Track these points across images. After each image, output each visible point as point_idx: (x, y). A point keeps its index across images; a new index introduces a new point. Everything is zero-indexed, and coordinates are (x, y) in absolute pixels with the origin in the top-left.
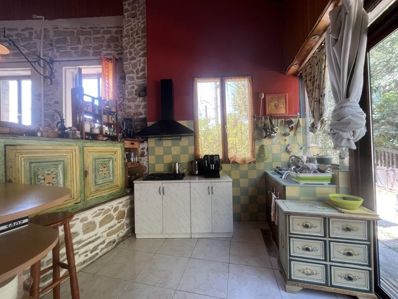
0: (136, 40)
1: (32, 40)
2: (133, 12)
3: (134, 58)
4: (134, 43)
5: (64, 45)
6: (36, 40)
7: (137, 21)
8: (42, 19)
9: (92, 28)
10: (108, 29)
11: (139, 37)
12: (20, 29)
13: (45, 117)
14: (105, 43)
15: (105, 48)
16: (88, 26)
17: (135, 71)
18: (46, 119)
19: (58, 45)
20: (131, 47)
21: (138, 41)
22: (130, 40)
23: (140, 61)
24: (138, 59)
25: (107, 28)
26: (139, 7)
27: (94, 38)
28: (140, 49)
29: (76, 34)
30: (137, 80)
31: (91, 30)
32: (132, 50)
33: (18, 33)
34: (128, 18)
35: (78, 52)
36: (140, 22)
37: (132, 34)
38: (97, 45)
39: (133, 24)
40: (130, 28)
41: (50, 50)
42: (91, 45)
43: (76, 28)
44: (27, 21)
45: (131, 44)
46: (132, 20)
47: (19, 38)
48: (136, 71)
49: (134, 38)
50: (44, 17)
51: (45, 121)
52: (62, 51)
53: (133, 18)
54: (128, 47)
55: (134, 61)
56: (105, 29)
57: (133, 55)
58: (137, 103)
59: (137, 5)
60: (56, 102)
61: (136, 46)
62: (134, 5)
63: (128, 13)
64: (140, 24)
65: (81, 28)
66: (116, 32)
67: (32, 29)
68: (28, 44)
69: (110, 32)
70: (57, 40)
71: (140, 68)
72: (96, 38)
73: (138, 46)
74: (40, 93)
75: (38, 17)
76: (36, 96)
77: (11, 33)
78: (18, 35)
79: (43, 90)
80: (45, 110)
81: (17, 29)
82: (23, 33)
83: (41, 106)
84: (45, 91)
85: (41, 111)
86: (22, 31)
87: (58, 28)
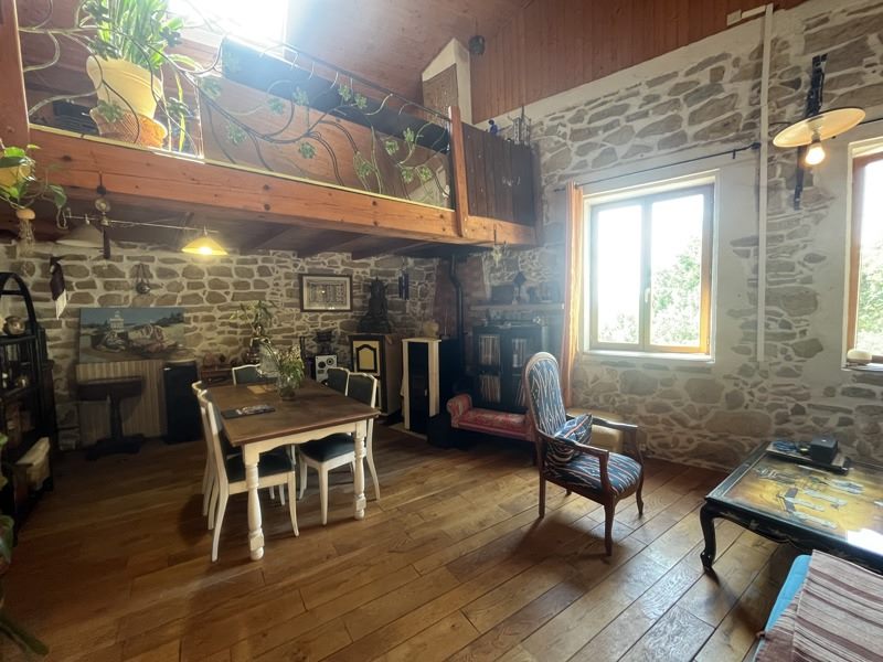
1: (720, 90)
5: (852, 70)
6: (737, 84)
8: (763, 14)
12: (682, 73)
13: (768, 302)
18: (774, 309)
33: (677, 85)
41: (789, 100)
47: (681, 97)
50: (770, 7)
51: (767, 313)
52: (842, 90)
60: (813, 259)
67: (722, 57)
68: (709, 104)
74: (754, 233)
75: (746, 14)
76: (734, 243)
77: (658, 90)
78: (677, 89)
79: (763, 225)
80: (768, 282)
81: (675, 74)
82: (693, 77)
83: (756, 270)
84: (770, 227)
85: (756, 286)
86: (688, 74)
87: (826, 20)
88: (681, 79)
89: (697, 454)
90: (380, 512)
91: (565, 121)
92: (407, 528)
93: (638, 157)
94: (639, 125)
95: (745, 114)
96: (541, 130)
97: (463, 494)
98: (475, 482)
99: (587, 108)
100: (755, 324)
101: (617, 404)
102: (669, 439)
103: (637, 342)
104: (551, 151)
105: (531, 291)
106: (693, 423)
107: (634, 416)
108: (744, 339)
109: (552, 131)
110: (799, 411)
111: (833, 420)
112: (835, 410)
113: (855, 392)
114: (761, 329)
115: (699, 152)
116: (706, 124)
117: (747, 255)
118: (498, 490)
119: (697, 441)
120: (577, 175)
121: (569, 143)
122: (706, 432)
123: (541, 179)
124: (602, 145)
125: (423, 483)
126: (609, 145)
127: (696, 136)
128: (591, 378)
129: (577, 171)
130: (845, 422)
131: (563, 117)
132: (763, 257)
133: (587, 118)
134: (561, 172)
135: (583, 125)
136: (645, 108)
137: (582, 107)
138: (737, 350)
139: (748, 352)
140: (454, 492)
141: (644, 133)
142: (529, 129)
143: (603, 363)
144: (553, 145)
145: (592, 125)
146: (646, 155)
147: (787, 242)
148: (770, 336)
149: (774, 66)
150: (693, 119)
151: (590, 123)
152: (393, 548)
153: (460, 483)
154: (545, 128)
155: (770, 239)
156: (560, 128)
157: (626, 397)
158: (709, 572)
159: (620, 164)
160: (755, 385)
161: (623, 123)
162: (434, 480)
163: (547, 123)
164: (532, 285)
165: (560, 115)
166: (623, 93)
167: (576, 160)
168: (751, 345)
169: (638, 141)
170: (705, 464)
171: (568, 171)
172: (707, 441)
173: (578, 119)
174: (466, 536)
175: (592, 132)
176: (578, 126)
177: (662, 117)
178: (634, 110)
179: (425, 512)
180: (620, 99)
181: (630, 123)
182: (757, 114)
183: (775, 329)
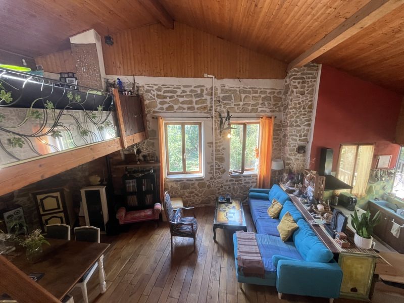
0: (303, 113)
1: (203, 96)
2: (302, 90)
3: (299, 126)
4: (301, 115)
5: (229, 102)
6: (207, 96)
7: (305, 98)
8: (212, 78)
9: (251, 88)
10: (265, 90)
11: (306, 111)
12: (193, 87)
13: (215, 160)
14: (261, 102)
15: (260, 106)
16: (249, 87)
17: (298, 135)
18: (217, 161)
19: (225, 102)
20: (298, 117)
21: (305, 114)
22: (297, 112)
23: (304, 129)
24: (302, 127)
25: (263, 89)
26: (308, 87)
27: (253, 97)
28: (305, 120)
29: (238, 93)
30: (299, 142)
31: (251, 90)
32: (298, 120)
33: (192, 90)
34: (297, 93)
35: (240, 108)
36: (307, 99)
37: (299, 108)
38: (255, 103)
39: (301, 100)
40: (297, 102)
41: (219, 106)
42: (250, 102)
43: (239, 88)
44: (199, 79)
45: (297, 115)
46: (301, 96)
47: (193, 94)
48: (300, 135)
49: (301, 111)
50: (214, 77)
51: (216, 163)
52: (228, 107)
53: (302, 95)
54: (295, 117)
55: (299, 128)
56: (262, 90)
57: (298, 123)
58: (297, 157)
59: (306, 85)
60: (224, 149)
61: (301, 117)
62: (304, 84)
63: (297, 89)
64: (307, 101)
65: (244, 88)
66: (270, 93)
67: (203, 86)
68: (200, 100)
69: (265, 93)
70: (223, 96)
71: (303, 134)
72: (254, 97)
73: (303, 118)
74: (212, 141)
75: (209, 76)
76: (208, 143)
77: (186, 89)
78: (191, 91)
79: (214, 139)
80: (216, 155)
81: (191, 86)
82: (196, 89)
83: (213, 151)
84: (216, 139)
85: (213, 155)
86: (195, 87)
87: (224, 87)
88: (193, 88)
89: (202, 203)
90: (111, 283)
91: (154, 89)
92: (129, 282)
93: (181, 111)
94: (181, 100)
95: (209, 106)
96: (144, 89)
97: (141, 253)
98: (141, 245)
99: (162, 87)
100: (213, 166)
101: (179, 194)
102: (194, 201)
103: (182, 171)
104: (149, 100)
105: (144, 156)
106: (200, 195)
107: (185, 196)
108: (211, 170)
109: (148, 91)
110: (222, 187)
111: (227, 187)
112: (228, 185)
113: (231, 180)
114: (214, 167)
115: (198, 114)
116: (200, 106)
117: (210, 147)
118: (152, 244)
119: (201, 199)
120: (160, 112)
121: (156, 98)
122: (203, 197)
123: (145, 111)
124: (169, 103)
125: (120, 257)
126: (171, 104)
127: (198, 109)
128: (170, 187)
129: (160, 111)
130: (229, 188)
131: (153, 87)
132: (214, 148)
133: (163, 91)
134: (153, 109)
135: (161, 93)
136: (182, 94)
137: (160, 86)
138: (209, 173)
139: (212, 173)
140: (136, 254)
141: (183, 103)
142: (138, 87)
143: (174, 181)
144: (149, 97)
145: (165, 94)
146: (184, 111)
147: (218, 144)
148: (216, 169)
149: (215, 94)
150: (197, 103)
151: (164, 93)
152: (130, 294)
153: (136, 249)
154: (145, 89)
155: (216, 143)
156: (152, 91)
157: (182, 191)
158: (216, 242)
159: (175, 112)
160: (213, 182)
161: (176, 97)
162: (124, 253)
163: (146, 87)
164: (144, 154)
165: (152, 86)
166: (176, 86)
167: (159, 106)
168: (212, 171)
169: (181, 105)
170: (203, 205)
171: (156, 109)
172: (204, 199)
173: (159, 90)
174: (154, 270)
175: (165, 97)
176: (159, 93)
177: (188, 99)
178: (179, 93)
179: (131, 270)
180: (174, 88)
181: (178, 98)
182: (212, 107)
183: (217, 167)
